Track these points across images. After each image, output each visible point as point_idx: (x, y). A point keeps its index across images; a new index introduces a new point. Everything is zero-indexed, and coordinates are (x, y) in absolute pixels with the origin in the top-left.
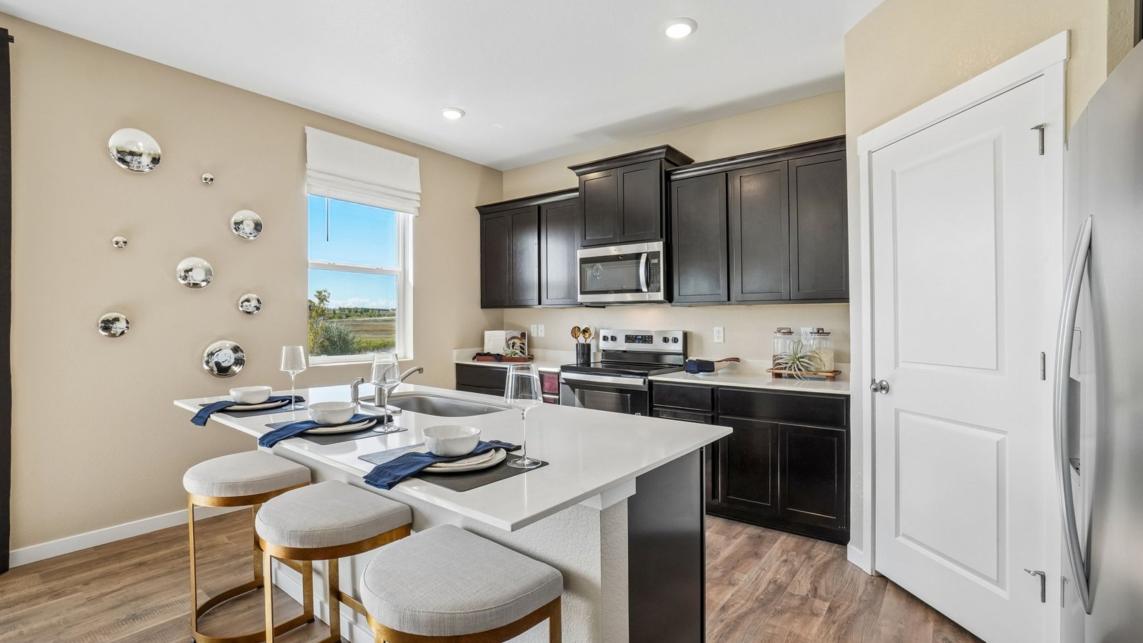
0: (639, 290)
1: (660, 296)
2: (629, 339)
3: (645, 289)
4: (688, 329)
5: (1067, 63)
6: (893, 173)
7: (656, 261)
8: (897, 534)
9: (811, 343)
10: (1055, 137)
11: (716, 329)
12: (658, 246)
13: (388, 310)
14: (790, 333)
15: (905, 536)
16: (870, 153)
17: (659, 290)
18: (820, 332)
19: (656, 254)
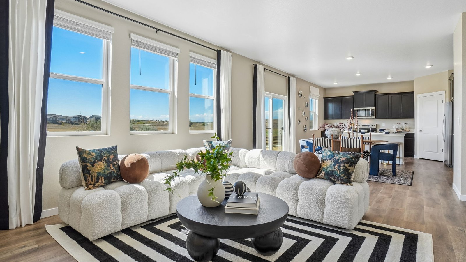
0: (370, 116)
1: (374, 117)
2: (363, 126)
3: (371, 116)
4: (377, 124)
5: (445, 94)
6: (423, 101)
7: (373, 111)
8: (423, 151)
9: (405, 126)
10: (444, 101)
11: (383, 123)
12: (374, 108)
13: (148, 121)
14: (400, 124)
15: (425, 151)
16: (419, 97)
17: (374, 116)
18: (406, 124)
19: (374, 110)
